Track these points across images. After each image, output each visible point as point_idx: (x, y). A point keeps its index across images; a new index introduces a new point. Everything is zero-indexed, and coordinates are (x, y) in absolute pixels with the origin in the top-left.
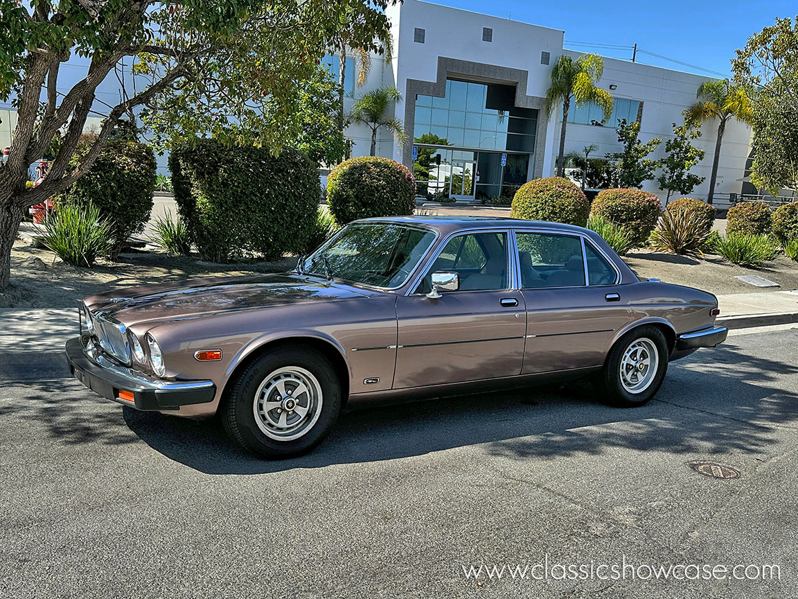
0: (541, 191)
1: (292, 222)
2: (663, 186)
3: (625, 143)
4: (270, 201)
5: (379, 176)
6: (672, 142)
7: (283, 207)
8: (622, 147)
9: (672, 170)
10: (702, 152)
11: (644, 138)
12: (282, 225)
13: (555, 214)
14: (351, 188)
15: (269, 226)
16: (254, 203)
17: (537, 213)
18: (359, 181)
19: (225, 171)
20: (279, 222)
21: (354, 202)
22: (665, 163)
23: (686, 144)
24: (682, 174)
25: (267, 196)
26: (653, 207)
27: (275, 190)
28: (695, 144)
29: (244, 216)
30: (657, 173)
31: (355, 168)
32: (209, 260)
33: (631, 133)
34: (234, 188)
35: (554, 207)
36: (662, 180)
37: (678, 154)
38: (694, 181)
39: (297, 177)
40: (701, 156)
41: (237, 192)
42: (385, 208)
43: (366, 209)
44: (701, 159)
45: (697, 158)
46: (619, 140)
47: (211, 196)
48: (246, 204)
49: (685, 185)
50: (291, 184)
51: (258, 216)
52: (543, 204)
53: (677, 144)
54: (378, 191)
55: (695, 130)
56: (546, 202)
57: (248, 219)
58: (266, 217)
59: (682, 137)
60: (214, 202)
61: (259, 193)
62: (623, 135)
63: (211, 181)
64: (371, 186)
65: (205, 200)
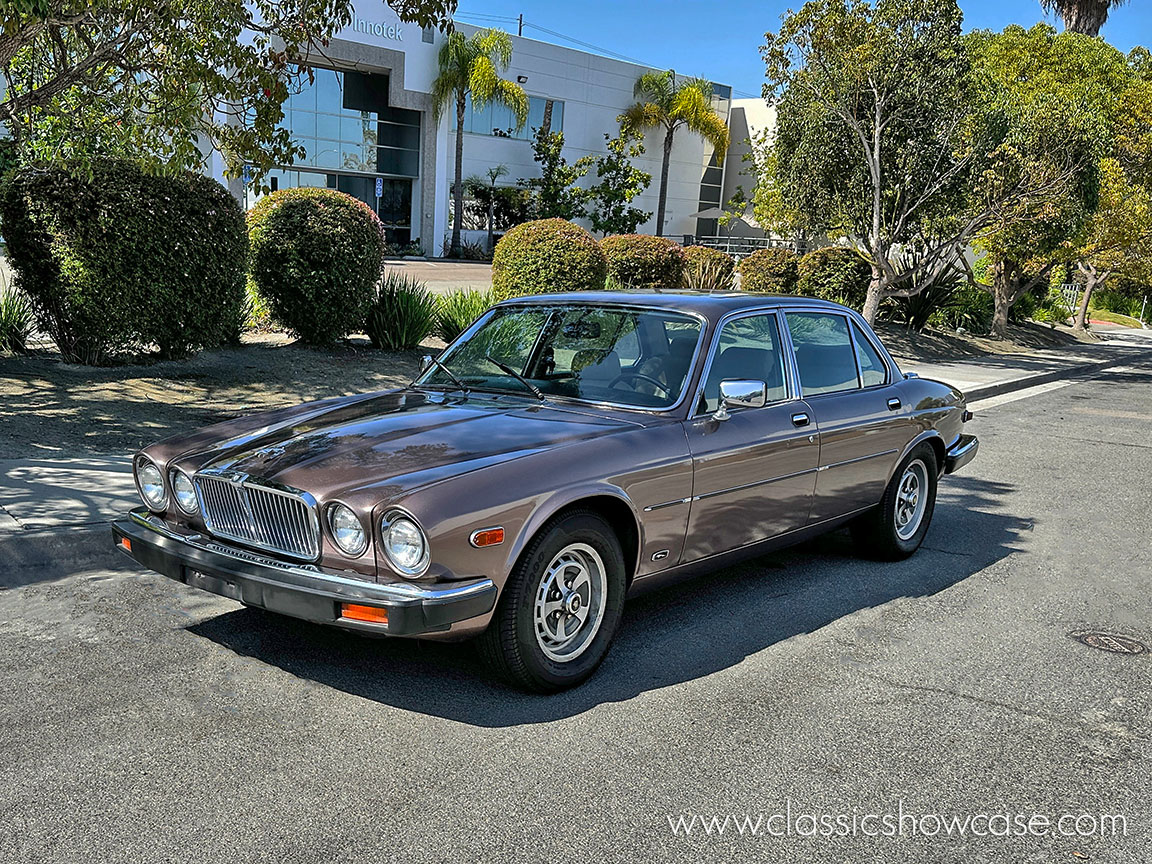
0: (540, 241)
1: (213, 295)
2: (597, 227)
3: (543, 163)
4: (182, 262)
5: (334, 219)
6: (605, 162)
7: (200, 271)
8: (539, 169)
9: (608, 203)
10: (648, 177)
11: (570, 156)
12: (198, 301)
13: (564, 274)
14: (290, 238)
15: (178, 302)
16: (156, 266)
17: (538, 273)
18: (301, 227)
19: (110, 215)
20: (192, 296)
21: (299, 262)
22: (598, 192)
23: (625, 164)
24: (621, 209)
25: (177, 254)
26: (677, 261)
27: (188, 244)
28: (637, 165)
29: (140, 288)
30: (589, 207)
31: (291, 206)
32: (78, 362)
33: (553, 148)
34: (126, 242)
35: (562, 263)
36: (595, 217)
37: (614, 179)
38: (637, 218)
39: (220, 223)
40: (647, 182)
41: (130, 247)
42: (347, 270)
43: (318, 272)
44: (646, 186)
45: (641, 185)
46: (536, 159)
47: (87, 256)
48: (144, 268)
49: (625, 223)
50: (211, 234)
51: (159, 287)
52: (545, 259)
53: (612, 166)
54: (335, 243)
55: (636, 144)
56: (550, 256)
57: (147, 291)
58: (174, 288)
59: (619, 153)
60: (93, 265)
61: (164, 249)
62: (542, 153)
63: (87, 232)
64: (324, 236)
65: (77, 263)
